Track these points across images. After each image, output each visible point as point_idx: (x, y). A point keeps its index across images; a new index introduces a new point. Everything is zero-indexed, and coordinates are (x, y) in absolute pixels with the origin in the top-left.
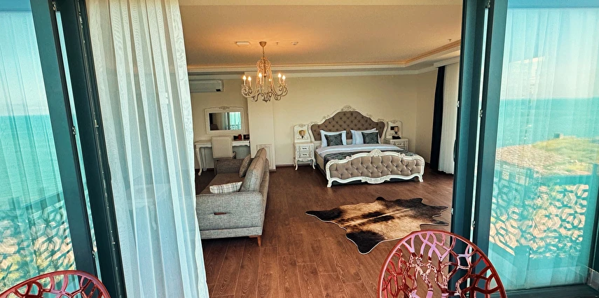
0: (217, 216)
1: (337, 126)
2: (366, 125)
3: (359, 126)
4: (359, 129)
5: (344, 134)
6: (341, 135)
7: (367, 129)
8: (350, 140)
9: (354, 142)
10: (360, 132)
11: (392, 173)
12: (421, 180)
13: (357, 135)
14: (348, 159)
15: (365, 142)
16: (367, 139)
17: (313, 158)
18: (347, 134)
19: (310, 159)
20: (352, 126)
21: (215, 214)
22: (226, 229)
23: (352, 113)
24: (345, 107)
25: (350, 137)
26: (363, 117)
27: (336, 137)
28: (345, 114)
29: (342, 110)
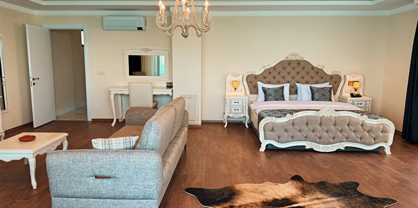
0: (98, 180)
1: (279, 78)
2: (317, 78)
3: (308, 78)
4: (307, 83)
5: (287, 87)
6: (282, 88)
7: (317, 83)
8: (295, 96)
9: (299, 98)
10: (308, 86)
11: (348, 139)
12: (388, 151)
13: (304, 90)
14: (289, 117)
15: (313, 99)
16: (316, 95)
17: (247, 115)
18: (291, 87)
19: (242, 115)
20: (298, 78)
21: (97, 177)
22: (110, 198)
23: (299, 63)
24: (291, 55)
25: (294, 91)
26: (313, 68)
27: (276, 90)
28: (289, 64)
29: (286, 58)
